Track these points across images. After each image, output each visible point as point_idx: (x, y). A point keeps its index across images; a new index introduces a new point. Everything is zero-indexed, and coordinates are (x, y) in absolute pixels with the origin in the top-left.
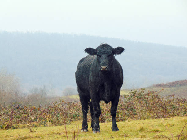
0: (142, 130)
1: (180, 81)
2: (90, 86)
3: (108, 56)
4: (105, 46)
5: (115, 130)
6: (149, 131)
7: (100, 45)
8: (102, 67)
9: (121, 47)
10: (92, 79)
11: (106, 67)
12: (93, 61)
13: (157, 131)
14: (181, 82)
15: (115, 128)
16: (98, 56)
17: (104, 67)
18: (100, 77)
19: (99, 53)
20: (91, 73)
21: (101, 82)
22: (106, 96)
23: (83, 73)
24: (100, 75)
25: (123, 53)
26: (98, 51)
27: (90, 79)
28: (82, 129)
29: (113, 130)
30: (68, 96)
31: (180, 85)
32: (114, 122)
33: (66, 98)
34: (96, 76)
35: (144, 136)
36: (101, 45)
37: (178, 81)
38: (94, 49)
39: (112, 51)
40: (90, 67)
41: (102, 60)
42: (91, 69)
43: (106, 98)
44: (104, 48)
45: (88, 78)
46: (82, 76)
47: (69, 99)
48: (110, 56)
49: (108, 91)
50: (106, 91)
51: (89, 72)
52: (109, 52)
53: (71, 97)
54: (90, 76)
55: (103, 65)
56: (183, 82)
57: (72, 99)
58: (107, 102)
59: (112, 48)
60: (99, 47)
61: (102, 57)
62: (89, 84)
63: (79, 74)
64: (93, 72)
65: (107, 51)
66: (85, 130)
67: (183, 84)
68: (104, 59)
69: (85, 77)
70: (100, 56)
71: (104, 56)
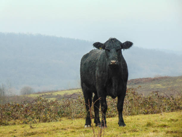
0: (149, 125)
1: (135, 79)
2: (96, 82)
3: (117, 51)
4: (113, 41)
5: (121, 125)
6: (157, 126)
7: (108, 40)
8: (111, 61)
9: (129, 42)
10: (98, 74)
11: (116, 61)
12: (100, 56)
13: (165, 126)
14: (136, 81)
15: (122, 123)
16: (107, 51)
17: (113, 61)
18: (107, 72)
19: (108, 47)
20: (97, 69)
21: (108, 77)
22: (113, 91)
23: (89, 68)
24: (107, 70)
25: (131, 47)
26: (107, 46)
27: (96, 74)
28: (85, 125)
29: (120, 126)
30: (26, 95)
31: (135, 84)
32: (121, 118)
33: (24, 97)
34: (103, 72)
35: (156, 130)
36: (110, 40)
37: (133, 80)
38: (102, 44)
39: (120, 46)
40: (96, 62)
41: (111, 55)
42: (97, 64)
43: (113, 93)
44: (113, 43)
45: (95, 73)
46: (88, 71)
47: (27, 97)
48: (119, 51)
49: (115, 86)
50: (113, 85)
51: (96, 68)
52: (118, 46)
53: (29, 96)
54: (96, 72)
55: (113, 59)
56: (137, 80)
57: (30, 98)
58: (114, 97)
59: (120, 43)
60: (107, 42)
61: (111, 51)
62: (95, 79)
63: (85, 69)
64: (99, 67)
65: (116, 46)
66: (89, 126)
67: (138, 82)
68: (113, 53)
69: (92, 72)
70: (109, 51)
71: (113, 50)
